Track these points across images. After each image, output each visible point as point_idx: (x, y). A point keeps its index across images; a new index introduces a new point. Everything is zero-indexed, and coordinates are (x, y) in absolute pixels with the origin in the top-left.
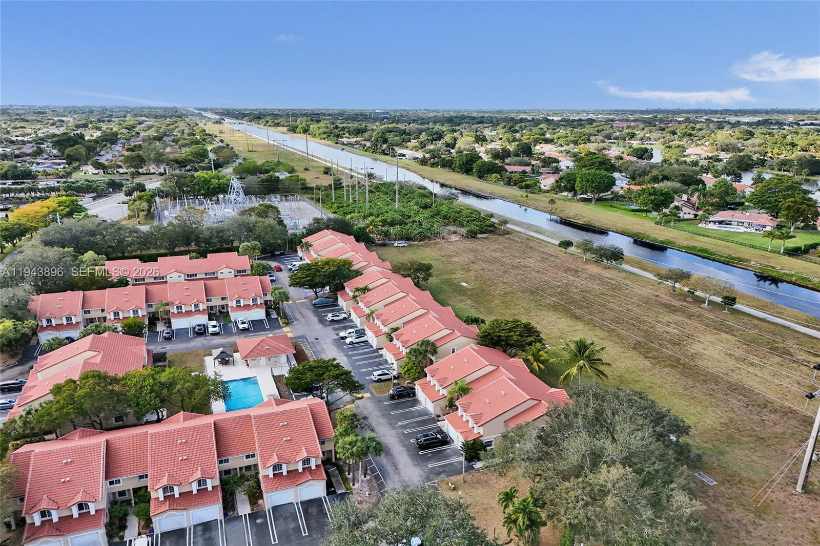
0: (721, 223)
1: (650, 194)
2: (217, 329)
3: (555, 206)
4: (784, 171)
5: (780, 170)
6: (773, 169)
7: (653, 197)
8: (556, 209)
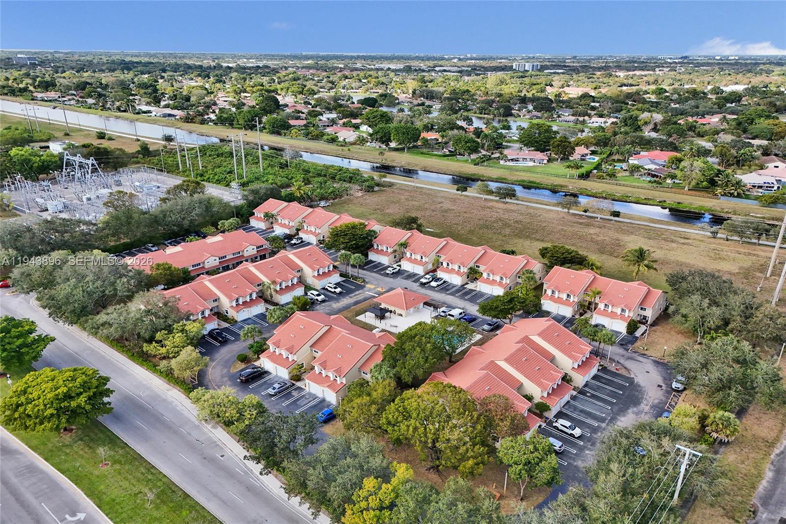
0: (512, 160)
1: (466, 142)
2: (322, 297)
3: (385, 157)
4: (485, 114)
5: (481, 113)
6: (475, 113)
7: (469, 144)
8: (386, 160)
